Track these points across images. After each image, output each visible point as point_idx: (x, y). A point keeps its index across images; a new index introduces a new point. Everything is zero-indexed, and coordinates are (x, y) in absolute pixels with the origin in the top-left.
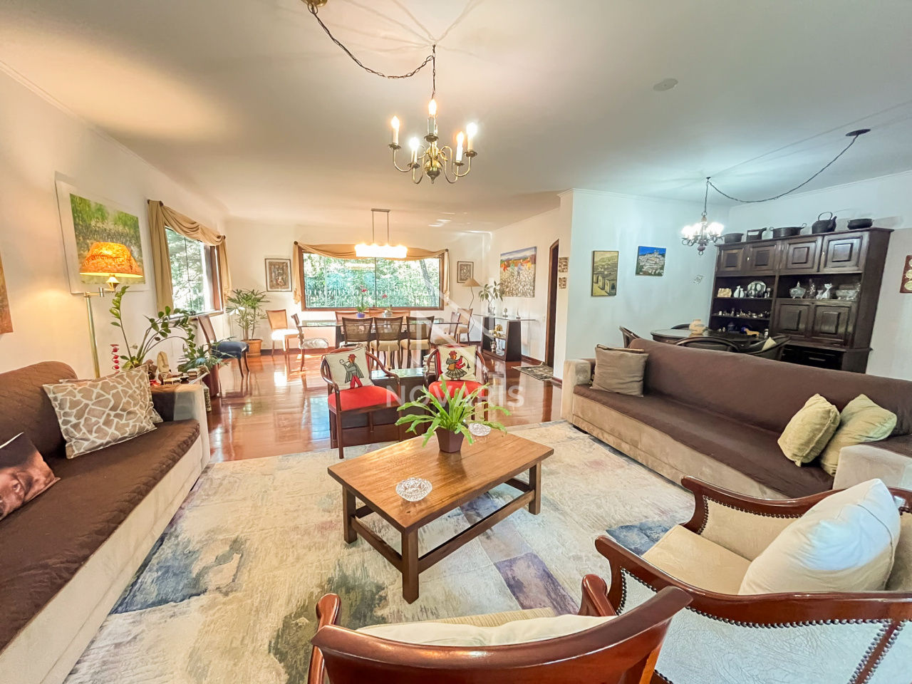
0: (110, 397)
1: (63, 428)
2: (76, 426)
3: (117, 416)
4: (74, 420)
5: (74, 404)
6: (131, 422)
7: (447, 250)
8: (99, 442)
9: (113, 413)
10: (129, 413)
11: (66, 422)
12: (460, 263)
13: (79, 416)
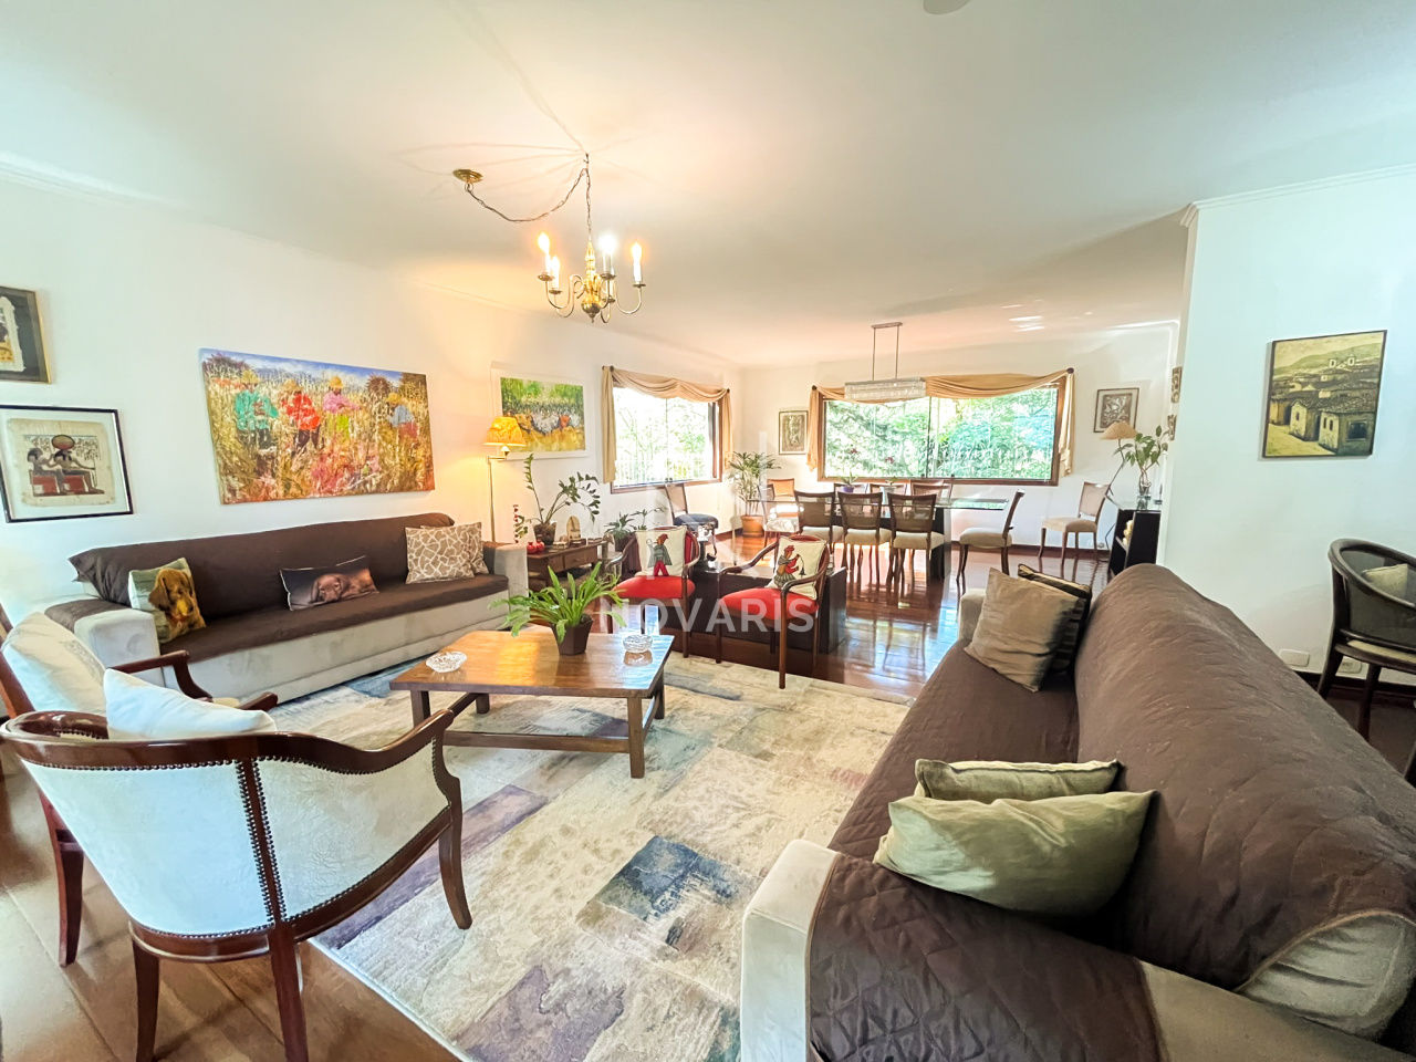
0: (439, 543)
1: (409, 560)
2: (416, 561)
3: (442, 559)
4: (415, 557)
5: (417, 544)
6: (452, 566)
7: (1071, 371)
8: (427, 576)
9: (440, 556)
10: (452, 559)
11: (411, 557)
12: (1101, 394)
13: (418, 554)
